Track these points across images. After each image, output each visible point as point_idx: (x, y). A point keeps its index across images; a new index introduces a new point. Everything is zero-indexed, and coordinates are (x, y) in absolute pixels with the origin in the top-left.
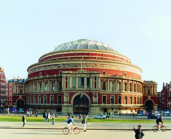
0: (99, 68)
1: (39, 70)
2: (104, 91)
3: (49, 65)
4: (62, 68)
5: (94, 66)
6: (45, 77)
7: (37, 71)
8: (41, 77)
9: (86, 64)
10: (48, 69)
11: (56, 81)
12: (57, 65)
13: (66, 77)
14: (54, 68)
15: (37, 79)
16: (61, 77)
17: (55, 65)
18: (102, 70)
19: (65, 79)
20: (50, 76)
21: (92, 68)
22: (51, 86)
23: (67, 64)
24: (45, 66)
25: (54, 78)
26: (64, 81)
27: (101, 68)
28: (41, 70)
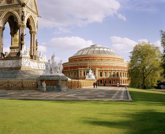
0: (98, 65)
1: (68, 66)
2: (101, 77)
3: (73, 64)
4: (79, 65)
5: (96, 64)
6: (71, 70)
7: (67, 66)
8: (69, 70)
9: (91, 63)
10: (73, 66)
11: (77, 72)
12: (77, 64)
13: (81, 71)
14: (76, 65)
15: (67, 71)
16: (78, 70)
17: (76, 64)
18: (100, 66)
19: (80, 72)
20: (74, 70)
21: (94, 65)
22: (74, 75)
23: (82, 64)
24: (71, 64)
25: (75, 70)
26: (79, 72)
27: (99, 65)
28: (69, 66)
